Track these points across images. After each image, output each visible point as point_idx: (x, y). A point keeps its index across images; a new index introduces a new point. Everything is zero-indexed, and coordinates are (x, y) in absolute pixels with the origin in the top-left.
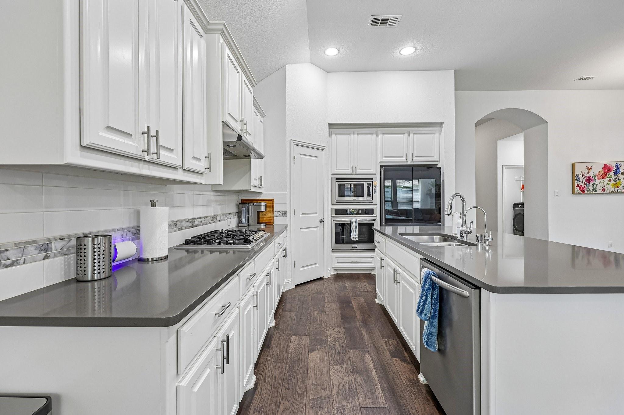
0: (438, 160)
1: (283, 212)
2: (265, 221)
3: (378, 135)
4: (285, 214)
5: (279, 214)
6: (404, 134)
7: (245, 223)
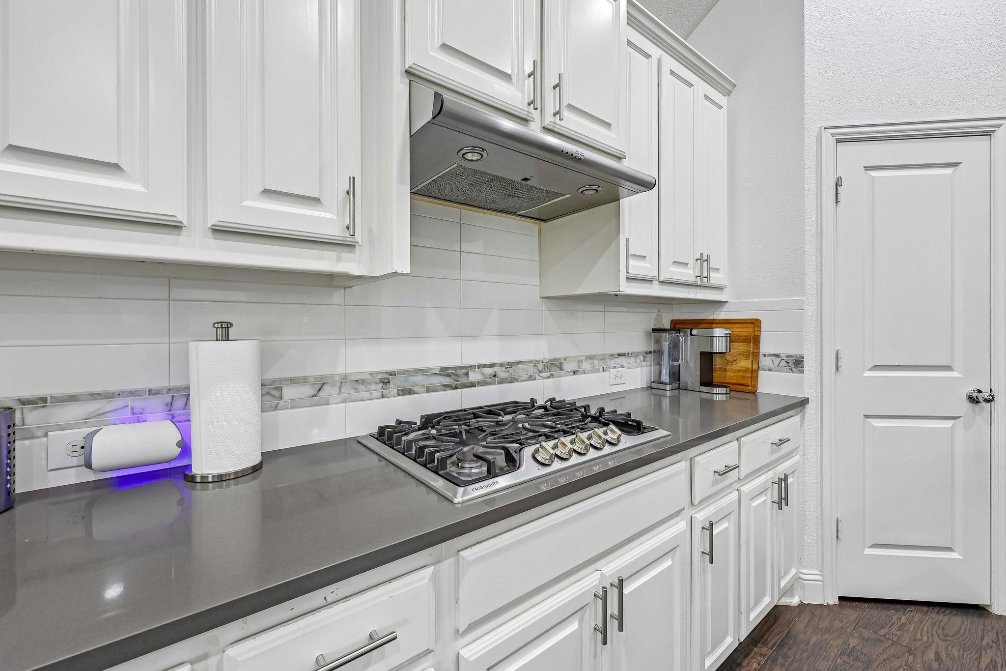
1: (791, 357)
2: (730, 381)
4: (798, 363)
5: (776, 364)
7: (668, 381)
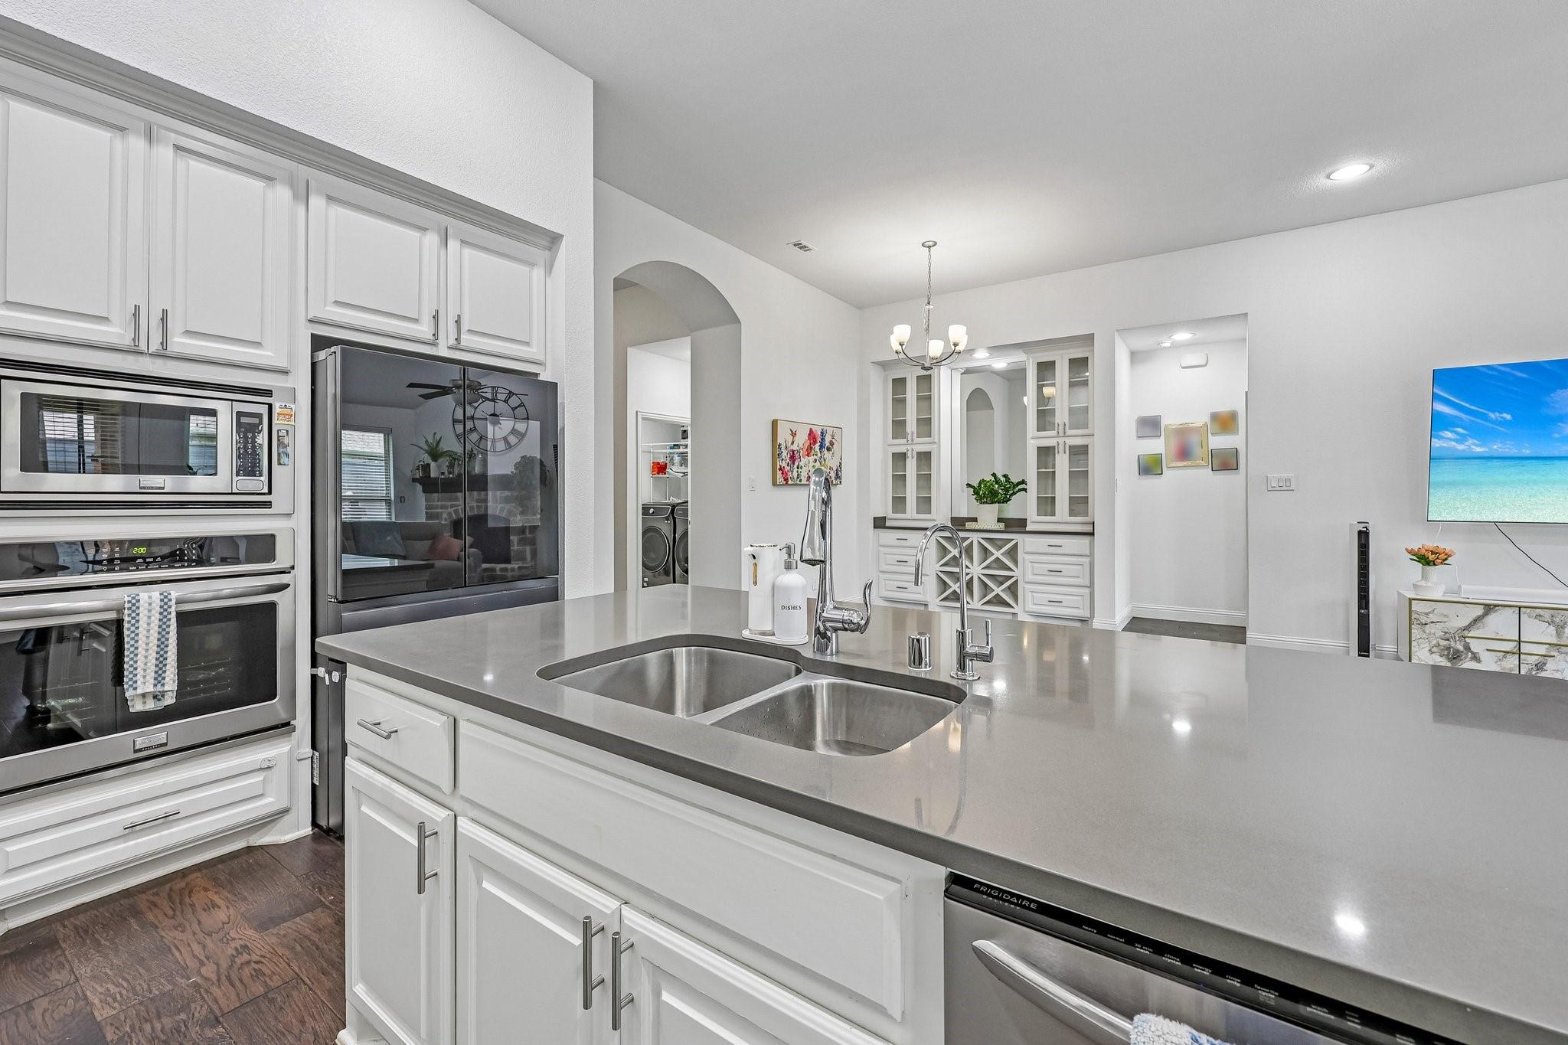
0: (540, 357)
3: (303, 195)
6: (425, 229)
